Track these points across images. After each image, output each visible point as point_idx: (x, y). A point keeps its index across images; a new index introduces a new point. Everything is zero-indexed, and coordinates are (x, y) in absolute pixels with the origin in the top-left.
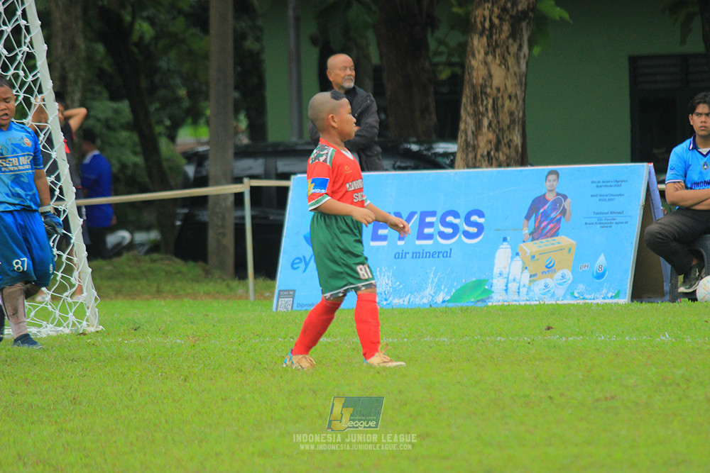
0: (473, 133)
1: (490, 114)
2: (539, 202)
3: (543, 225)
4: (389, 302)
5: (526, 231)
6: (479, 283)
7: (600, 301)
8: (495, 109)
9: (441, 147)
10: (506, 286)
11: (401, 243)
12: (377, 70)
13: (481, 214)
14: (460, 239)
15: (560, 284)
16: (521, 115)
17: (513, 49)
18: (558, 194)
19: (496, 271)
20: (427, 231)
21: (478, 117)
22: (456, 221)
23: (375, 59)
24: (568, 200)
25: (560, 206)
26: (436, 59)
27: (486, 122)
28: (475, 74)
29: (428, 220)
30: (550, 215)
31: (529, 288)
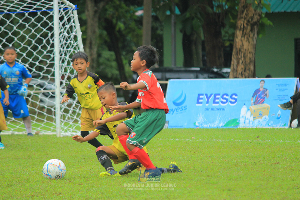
0: (236, 65)
1: (243, 59)
2: (257, 91)
3: (258, 99)
4: (202, 126)
5: (252, 102)
6: (235, 120)
7: (278, 127)
8: (244, 57)
9: (225, 70)
10: (245, 121)
11: (207, 105)
12: (203, 42)
13: (236, 95)
14: (228, 104)
15: (264, 121)
16: (254, 59)
17: (252, 35)
18: (264, 88)
19: (241, 115)
20: (217, 101)
21: (238, 60)
22: (227, 97)
23: (203, 38)
24: (268, 91)
25: (265, 93)
26: (225, 38)
27: (241, 61)
28: (237, 44)
29: (217, 97)
30: (261, 96)
31: (253, 122)
